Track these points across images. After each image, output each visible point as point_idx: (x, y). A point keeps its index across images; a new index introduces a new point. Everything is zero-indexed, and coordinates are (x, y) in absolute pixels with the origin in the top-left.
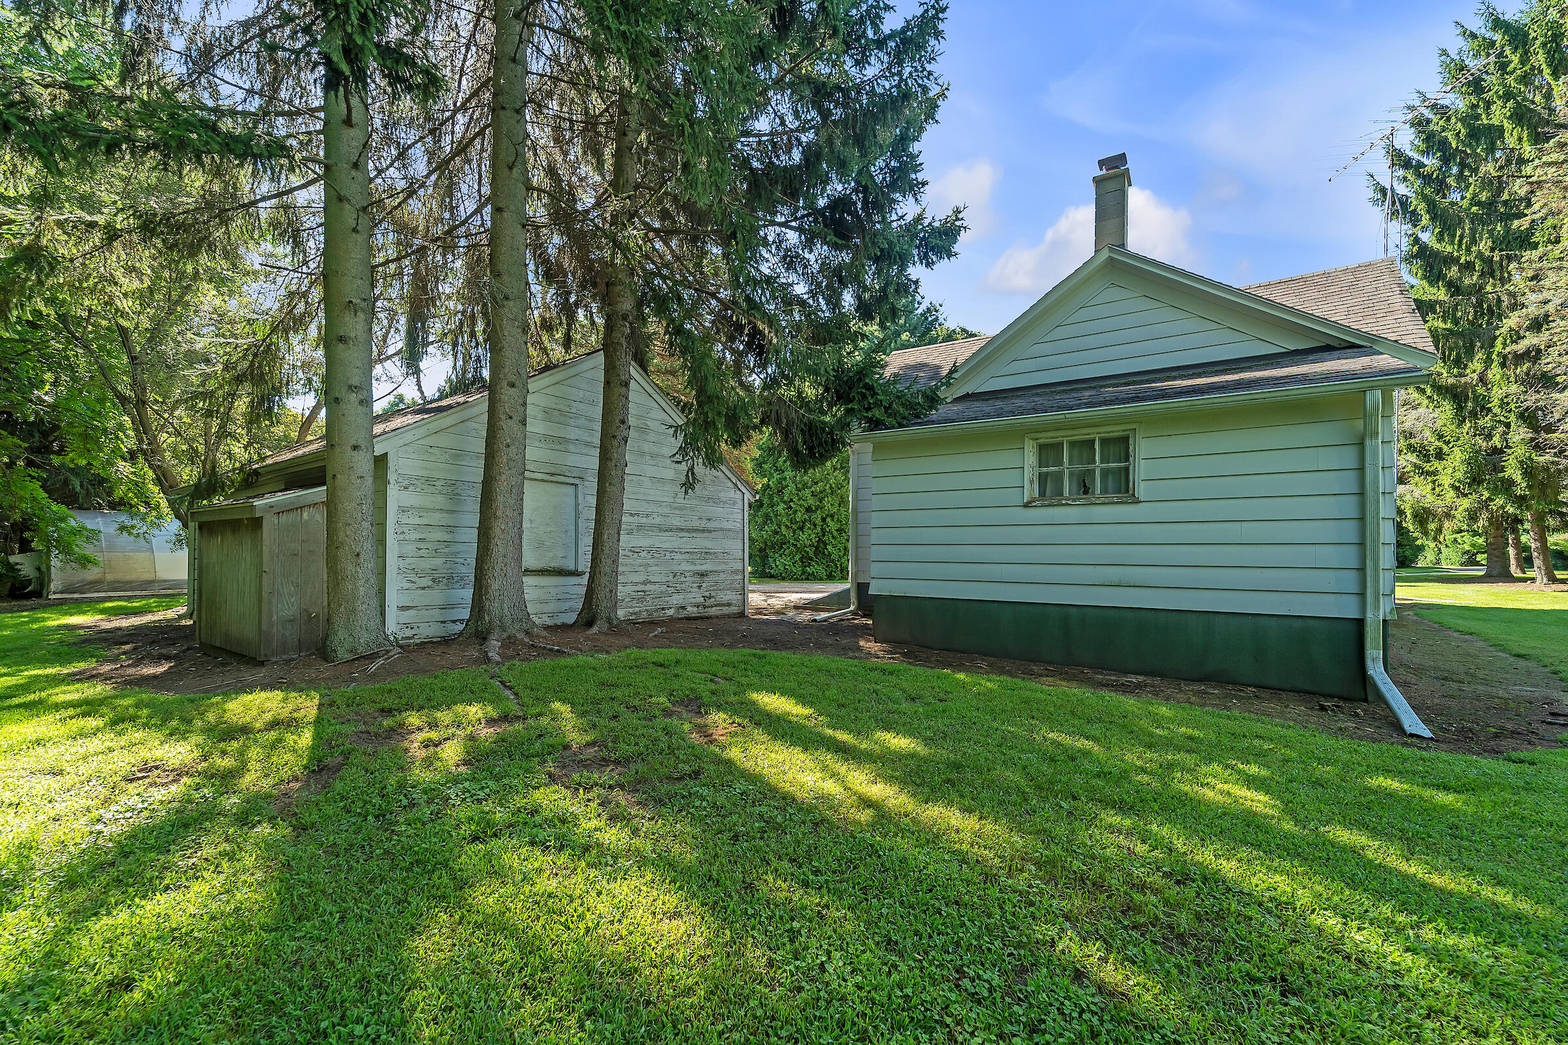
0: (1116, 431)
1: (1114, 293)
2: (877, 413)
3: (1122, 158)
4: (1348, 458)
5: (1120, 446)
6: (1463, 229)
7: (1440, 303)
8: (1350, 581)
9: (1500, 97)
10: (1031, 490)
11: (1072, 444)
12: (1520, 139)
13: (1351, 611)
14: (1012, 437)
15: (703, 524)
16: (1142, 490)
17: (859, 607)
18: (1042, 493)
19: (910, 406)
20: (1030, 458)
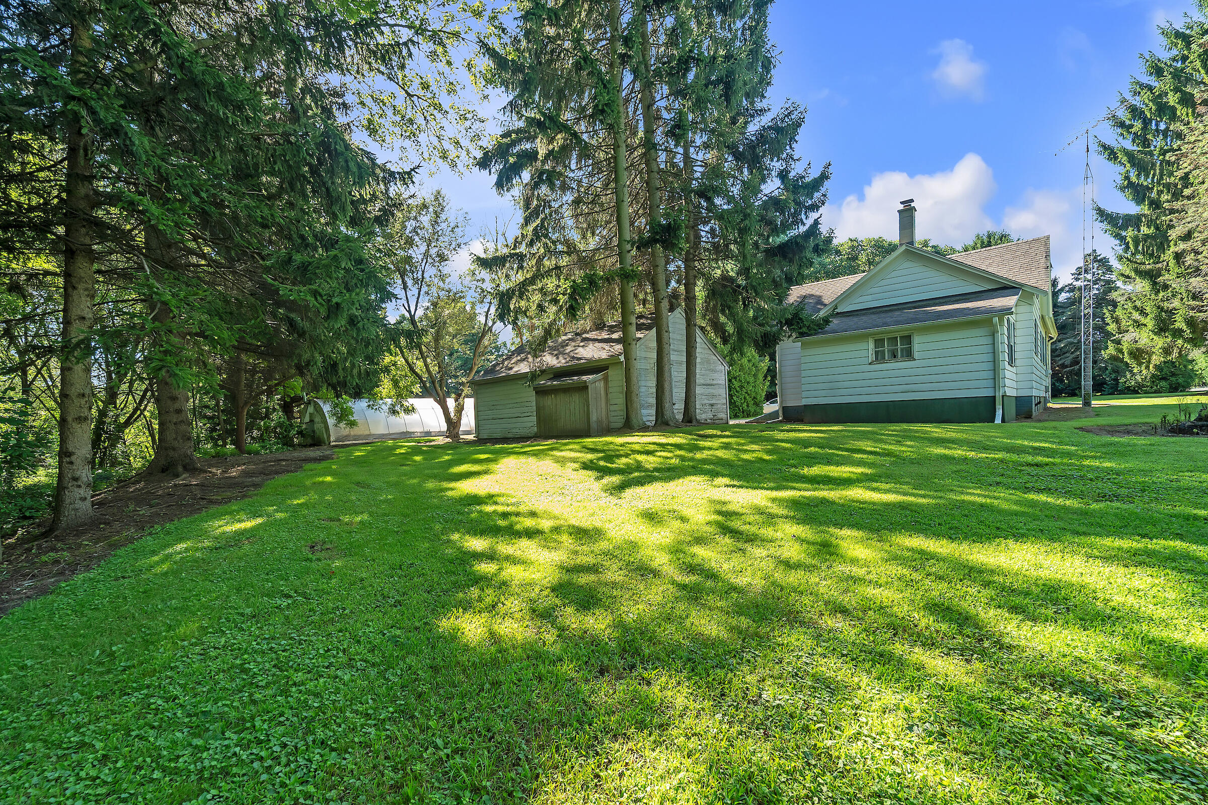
0: (906, 333)
1: (908, 264)
2: (804, 330)
3: (912, 201)
4: (988, 340)
5: (908, 339)
6: (1155, 170)
7: (1144, 215)
8: (990, 383)
9: (1171, 90)
10: (872, 357)
11: (888, 339)
12: (1187, 114)
13: (989, 393)
14: (863, 338)
15: (712, 382)
16: (916, 355)
17: (784, 418)
18: (877, 359)
19: (819, 325)
20: (871, 345)
